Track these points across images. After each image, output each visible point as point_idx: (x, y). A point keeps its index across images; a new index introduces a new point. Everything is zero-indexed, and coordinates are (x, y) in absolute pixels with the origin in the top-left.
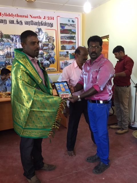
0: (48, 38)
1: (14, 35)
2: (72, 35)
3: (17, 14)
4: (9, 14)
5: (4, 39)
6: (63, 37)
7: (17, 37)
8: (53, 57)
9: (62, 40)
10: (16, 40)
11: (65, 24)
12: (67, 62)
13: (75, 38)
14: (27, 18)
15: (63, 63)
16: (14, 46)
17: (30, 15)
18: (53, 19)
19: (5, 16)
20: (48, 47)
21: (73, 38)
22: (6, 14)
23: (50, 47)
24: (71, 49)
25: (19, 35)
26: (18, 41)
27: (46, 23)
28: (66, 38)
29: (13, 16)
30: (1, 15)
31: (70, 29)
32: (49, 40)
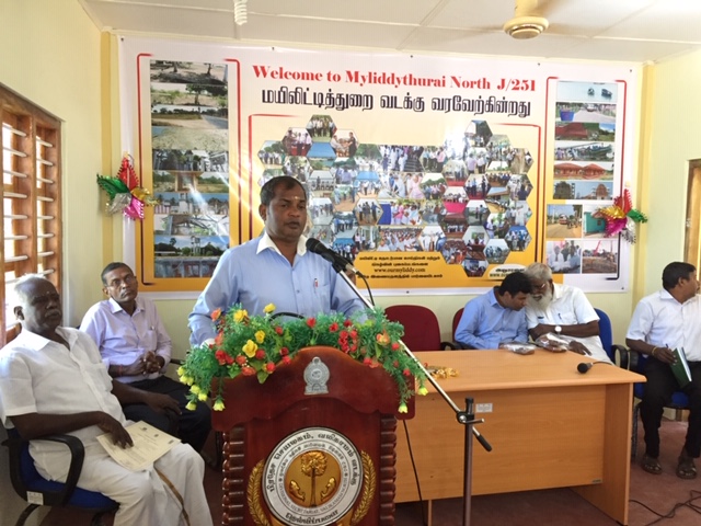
0: (509, 156)
1: (393, 147)
2: (599, 144)
3: (408, 76)
4: (384, 74)
5: (359, 161)
6: (565, 150)
7: (401, 152)
8: (522, 223)
9: (558, 163)
11: (574, 104)
12: (573, 247)
13: (609, 155)
14: (441, 88)
15: (556, 249)
16: (389, 186)
17: (454, 78)
18: (533, 89)
19: (370, 82)
20: (504, 189)
21: (602, 154)
22: (373, 75)
23: (513, 190)
24: (593, 195)
25: (408, 145)
26: (402, 168)
27: (505, 103)
28: (576, 154)
29: (396, 81)
30: (357, 81)
31: (595, 122)
32: (510, 162)
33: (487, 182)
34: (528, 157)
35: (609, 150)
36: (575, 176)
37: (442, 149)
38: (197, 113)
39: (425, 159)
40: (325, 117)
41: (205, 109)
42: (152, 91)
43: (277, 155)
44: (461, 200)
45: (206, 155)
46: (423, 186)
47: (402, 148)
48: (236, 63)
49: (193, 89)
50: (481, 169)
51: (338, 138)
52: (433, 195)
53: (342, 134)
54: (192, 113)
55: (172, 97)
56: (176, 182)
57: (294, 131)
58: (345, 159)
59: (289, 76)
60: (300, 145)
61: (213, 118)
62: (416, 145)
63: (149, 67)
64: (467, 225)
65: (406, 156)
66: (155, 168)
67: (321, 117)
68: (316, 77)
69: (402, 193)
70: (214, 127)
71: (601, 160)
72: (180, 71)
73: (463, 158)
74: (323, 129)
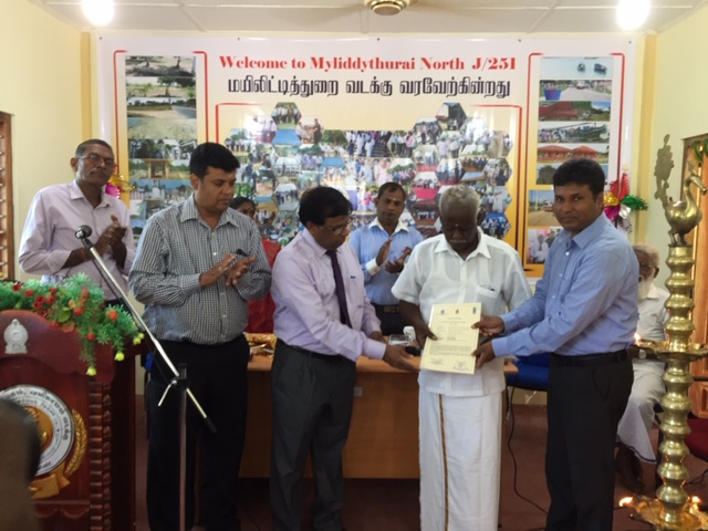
0: (485, 139)
1: (360, 133)
2: (591, 124)
3: (375, 60)
4: (350, 59)
5: (324, 147)
6: (551, 131)
7: (368, 137)
8: (500, 210)
9: (543, 145)
10: (363, 148)
11: (561, 82)
13: (603, 136)
14: (410, 71)
15: (540, 238)
16: (355, 171)
17: (424, 60)
18: (513, 67)
19: (335, 67)
20: (480, 174)
22: (338, 61)
23: (490, 175)
25: (376, 129)
26: (368, 154)
27: (480, 84)
28: (563, 136)
29: (362, 65)
30: (321, 66)
31: (586, 100)
32: (486, 146)
33: (460, 167)
34: (507, 140)
35: (603, 130)
36: (562, 159)
37: (411, 133)
38: (167, 104)
40: (291, 104)
41: (174, 100)
42: (127, 85)
43: (243, 143)
44: (432, 185)
45: (177, 144)
46: (391, 172)
47: (369, 133)
48: (203, 55)
49: (164, 82)
50: (455, 154)
51: (304, 124)
52: (402, 181)
53: (306, 120)
54: (163, 104)
55: (144, 90)
56: (150, 170)
57: (259, 119)
58: (310, 146)
59: (254, 65)
60: (265, 133)
61: (182, 108)
62: (384, 130)
63: (124, 62)
65: (373, 141)
66: (131, 156)
67: (287, 104)
68: (280, 65)
69: (369, 179)
70: (183, 116)
71: (594, 141)
72: (152, 65)
73: (434, 142)
74: (288, 116)
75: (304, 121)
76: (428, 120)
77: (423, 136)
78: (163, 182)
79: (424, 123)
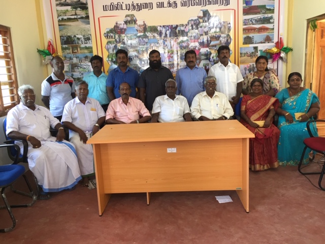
0: (219, 26)
1: (164, 26)
2: (266, 16)
5: (148, 34)
6: (248, 20)
7: (167, 28)
9: (245, 27)
12: (253, 67)
13: (271, 21)
15: (245, 69)
16: (163, 44)
20: (218, 42)
23: (223, 42)
24: (263, 41)
25: (171, 24)
26: (168, 36)
28: (254, 22)
31: (264, 4)
32: (220, 28)
33: (209, 39)
34: (229, 25)
35: (271, 18)
36: (254, 33)
37: (186, 25)
38: (76, 19)
39: (179, 31)
40: (132, 15)
41: (79, 17)
42: (57, 11)
43: (112, 34)
44: (197, 48)
45: (82, 37)
46: (179, 44)
47: (168, 26)
49: (74, 8)
50: (206, 33)
51: (138, 24)
52: (184, 47)
53: (140, 22)
54: (74, 19)
55: (65, 12)
56: (71, 50)
57: (118, 23)
58: (142, 34)
60: (122, 29)
61: (83, 20)
62: (174, 24)
63: (55, 0)
64: (200, 60)
65: (170, 30)
66: (62, 44)
67: (130, 15)
69: (169, 47)
70: (84, 24)
71: (268, 23)
72: (67, 1)
73: (197, 28)
74: (131, 21)
75: (139, 22)
76: (194, 19)
77: (192, 26)
78: (77, 55)
79: (192, 20)
